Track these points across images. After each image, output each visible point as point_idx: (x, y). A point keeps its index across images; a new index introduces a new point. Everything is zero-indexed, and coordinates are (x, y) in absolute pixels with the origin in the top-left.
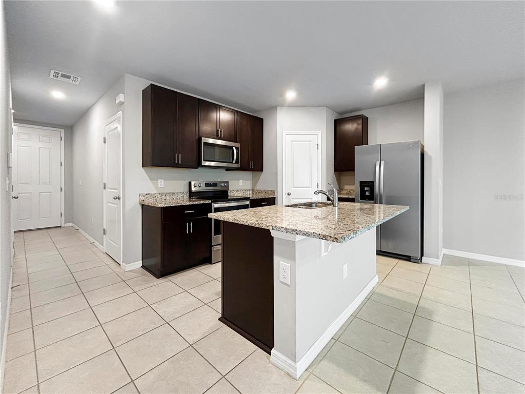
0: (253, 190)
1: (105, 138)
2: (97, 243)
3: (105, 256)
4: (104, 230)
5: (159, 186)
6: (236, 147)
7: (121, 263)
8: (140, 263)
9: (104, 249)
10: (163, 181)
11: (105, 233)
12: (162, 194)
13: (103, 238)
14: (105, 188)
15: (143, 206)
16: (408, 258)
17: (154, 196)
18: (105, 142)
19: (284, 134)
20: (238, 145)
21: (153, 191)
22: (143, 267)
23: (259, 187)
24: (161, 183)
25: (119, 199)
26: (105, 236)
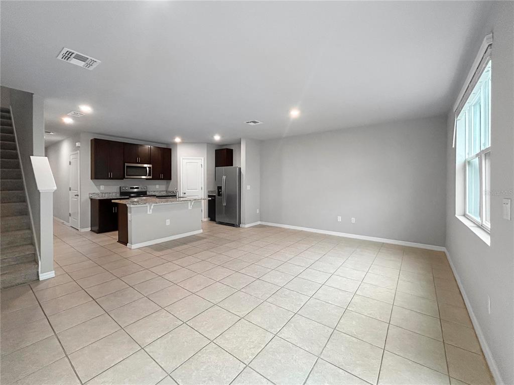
0: (166, 191)
1: (70, 162)
2: (65, 222)
3: (71, 228)
4: (70, 214)
5: (101, 189)
6: (149, 167)
7: (79, 229)
8: (90, 229)
9: (70, 224)
10: (103, 186)
11: (70, 215)
12: (102, 193)
13: (69, 218)
14: (70, 190)
15: (91, 199)
16: (233, 225)
17: (98, 194)
18: (70, 164)
19: (181, 159)
20: (150, 166)
21: (97, 191)
22: (91, 230)
23: (170, 189)
24: (102, 187)
25: (78, 196)
26: (70, 218)
